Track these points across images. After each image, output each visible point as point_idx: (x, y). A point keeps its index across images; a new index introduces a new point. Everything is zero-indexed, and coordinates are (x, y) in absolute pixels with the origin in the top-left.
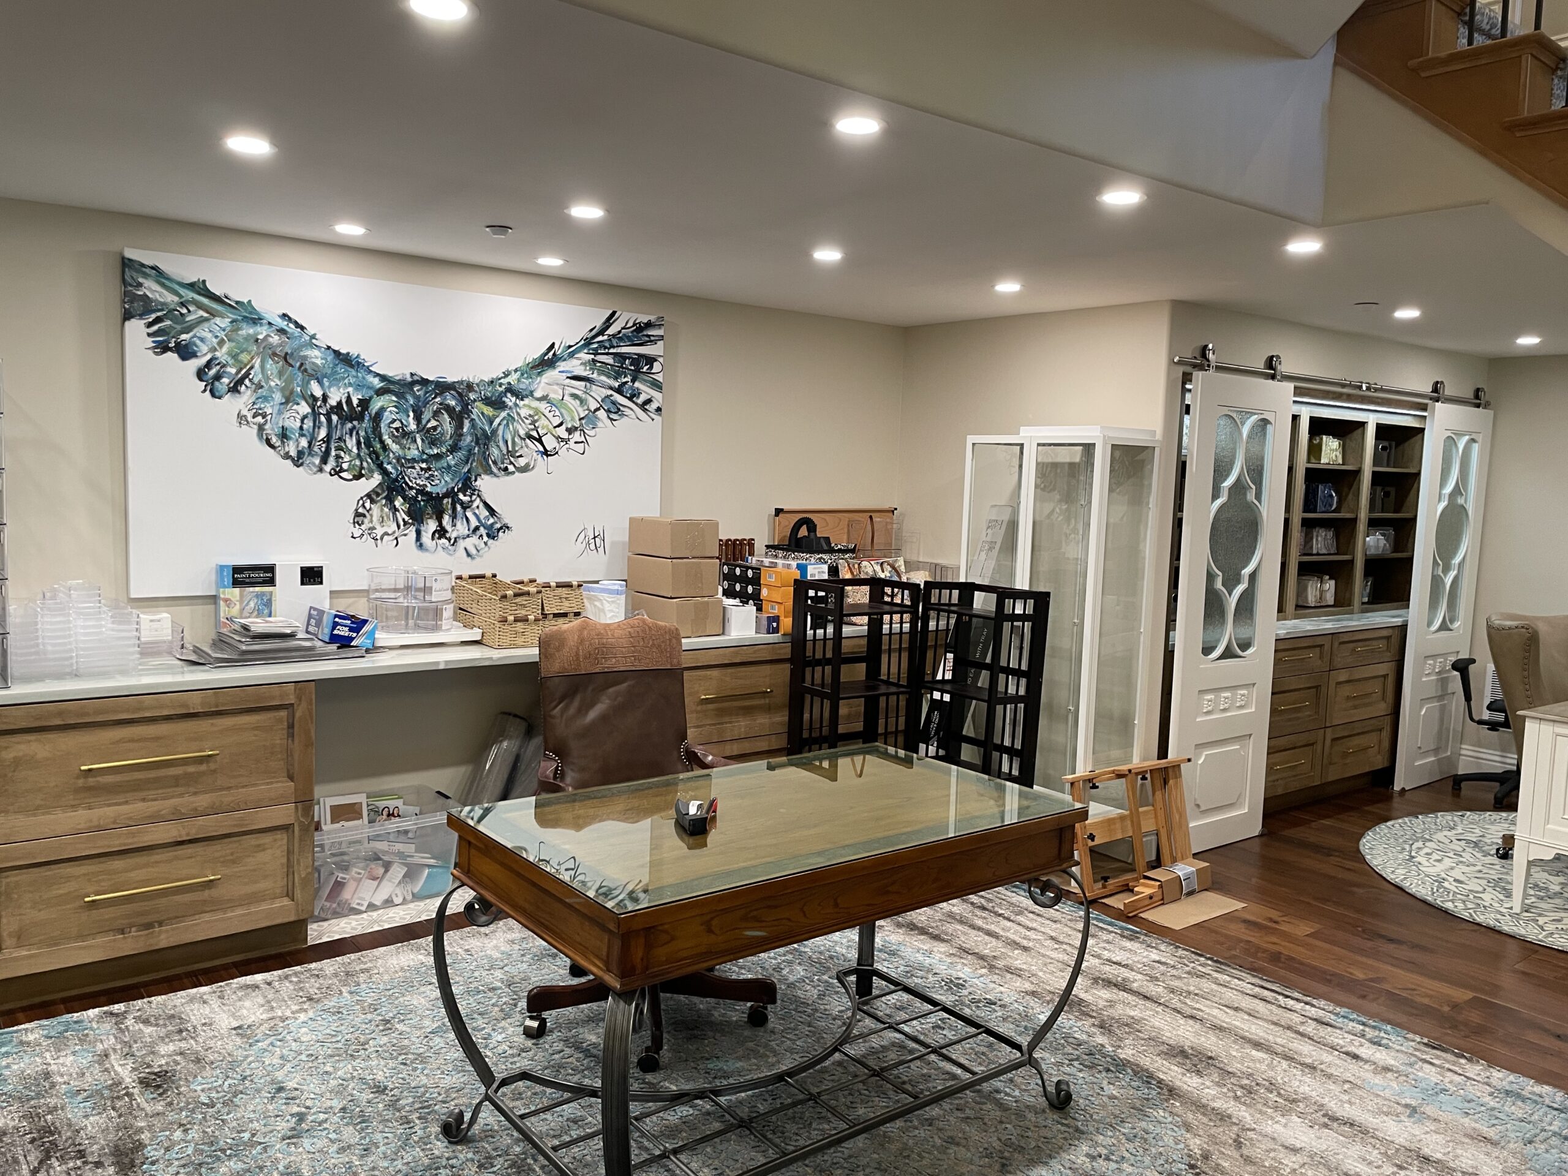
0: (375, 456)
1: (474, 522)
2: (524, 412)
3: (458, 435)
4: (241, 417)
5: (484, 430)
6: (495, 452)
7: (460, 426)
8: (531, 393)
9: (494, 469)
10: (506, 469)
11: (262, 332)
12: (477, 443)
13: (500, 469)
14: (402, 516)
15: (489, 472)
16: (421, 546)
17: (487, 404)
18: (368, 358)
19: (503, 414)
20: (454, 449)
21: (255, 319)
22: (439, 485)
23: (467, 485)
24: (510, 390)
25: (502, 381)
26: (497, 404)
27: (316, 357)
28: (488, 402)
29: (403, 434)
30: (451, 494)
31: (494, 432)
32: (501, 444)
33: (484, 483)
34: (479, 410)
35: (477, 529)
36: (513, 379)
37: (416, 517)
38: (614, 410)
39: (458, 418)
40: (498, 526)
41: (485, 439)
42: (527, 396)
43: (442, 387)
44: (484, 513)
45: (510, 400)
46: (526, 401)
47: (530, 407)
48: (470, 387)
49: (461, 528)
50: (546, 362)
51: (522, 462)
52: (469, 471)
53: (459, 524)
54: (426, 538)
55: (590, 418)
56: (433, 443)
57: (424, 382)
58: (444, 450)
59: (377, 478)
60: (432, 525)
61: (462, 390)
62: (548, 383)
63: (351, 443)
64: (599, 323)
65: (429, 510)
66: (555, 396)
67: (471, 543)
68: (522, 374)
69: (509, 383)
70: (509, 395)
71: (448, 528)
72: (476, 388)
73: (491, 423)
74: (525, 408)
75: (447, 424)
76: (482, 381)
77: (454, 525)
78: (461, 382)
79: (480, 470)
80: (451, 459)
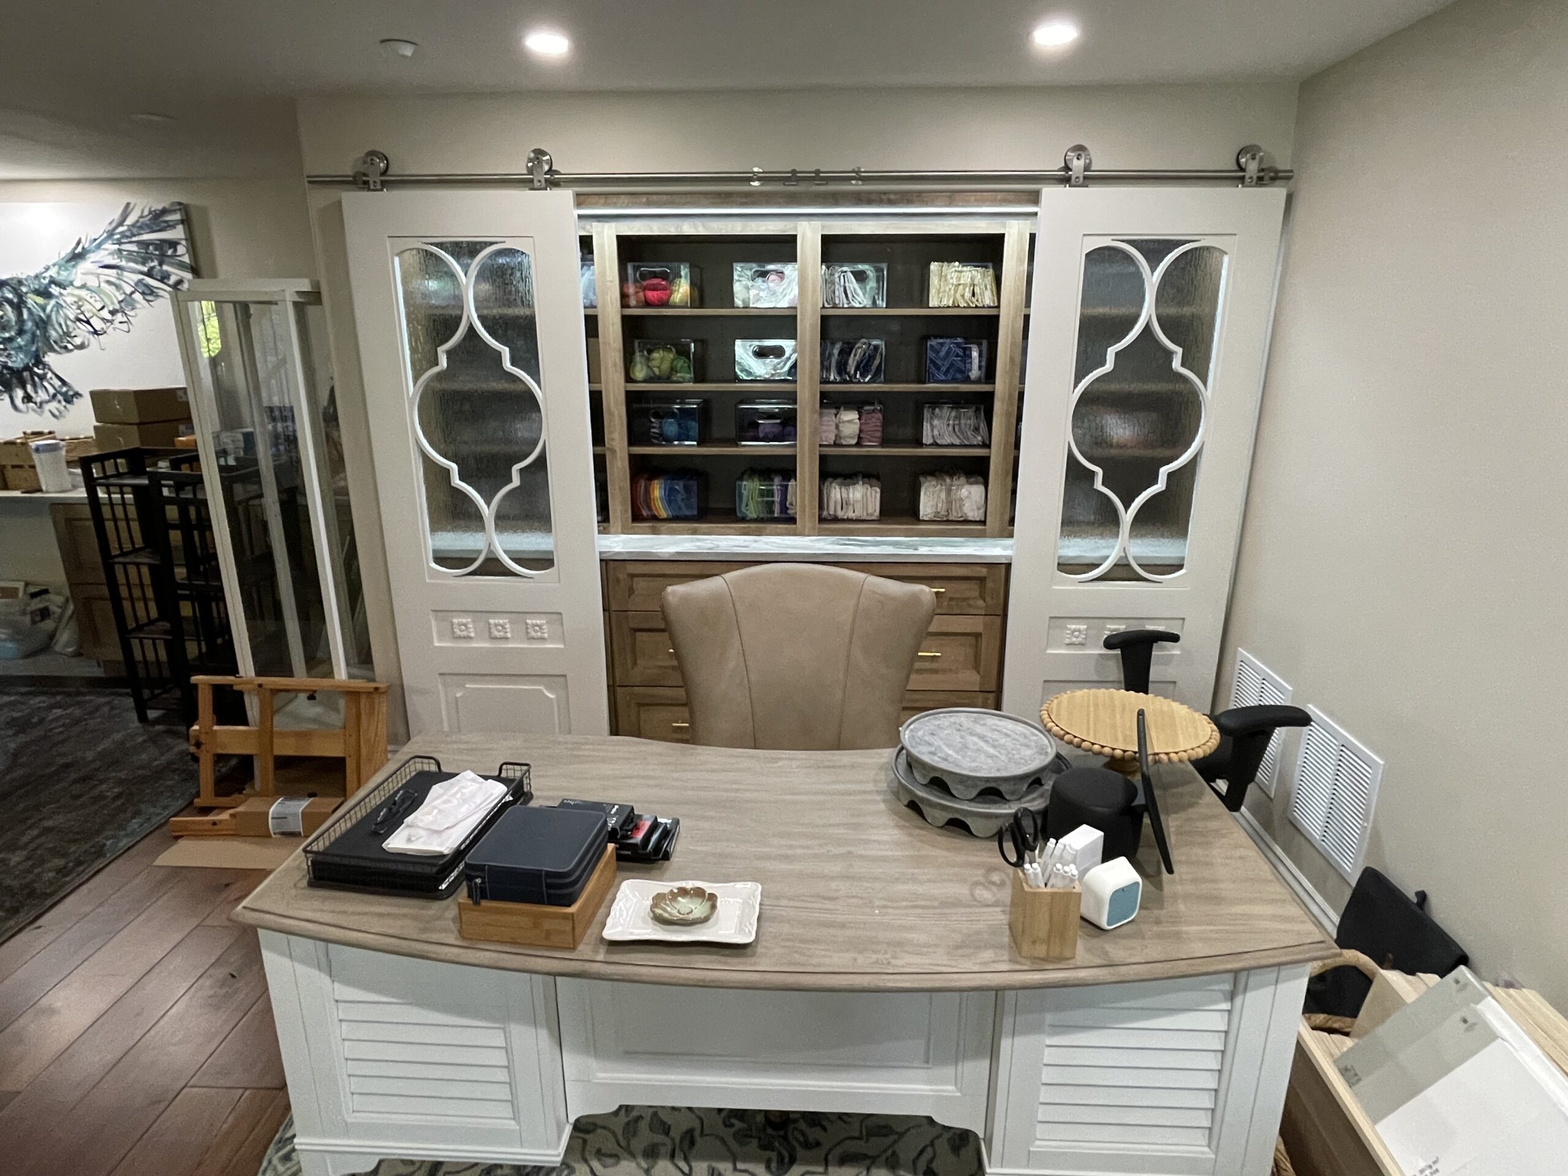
1: (52, 391)
2: (70, 300)
3: (21, 321)
5: (40, 316)
6: (53, 333)
7: (20, 314)
8: (71, 283)
9: (56, 347)
10: (66, 348)
12: (38, 327)
13: (61, 347)
15: (53, 350)
16: (15, 407)
17: (38, 295)
19: (53, 302)
20: (21, 332)
22: (17, 361)
23: (38, 362)
24: (53, 282)
25: (44, 275)
26: (45, 294)
28: (38, 292)
30: (27, 368)
31: (49, 317)
32: (57, 327)
33: (50, 358)
34: (32, 300)
35: (54, 396)
36: (53, 272)
38: (149, 292)
39: (17, 308)
40: (71, 393)
41: (43, 324)
42: (68, 286)
44: (58, 383)
45: (55, 290)
46: (69, 290)
47: (73, 295)
48: (20, 282)
49: (42, 396)
50: (76, 257)
51: (78, 341)
52: (37, 350)
53: (40, 391)
54: (18, 401)
55: (128, 301)
58: (13, 333)
60: (19, 394)
61: (16, 285)
62: (82, 272)
64: (116, 215)
65: (14, 381)
66: (93, 282)
67: (53, 406)
68: (60, 268)
69: (51, 277)
70: (53, 286)
71: (32, 394)
72: (25, 282)
73: (44, 309)
74: (68, 296)
75: (11, 314)
76: (28, 276)
77: (36, 392)
78: (12, 279)
79: (45, 349)
80: (20, 341)
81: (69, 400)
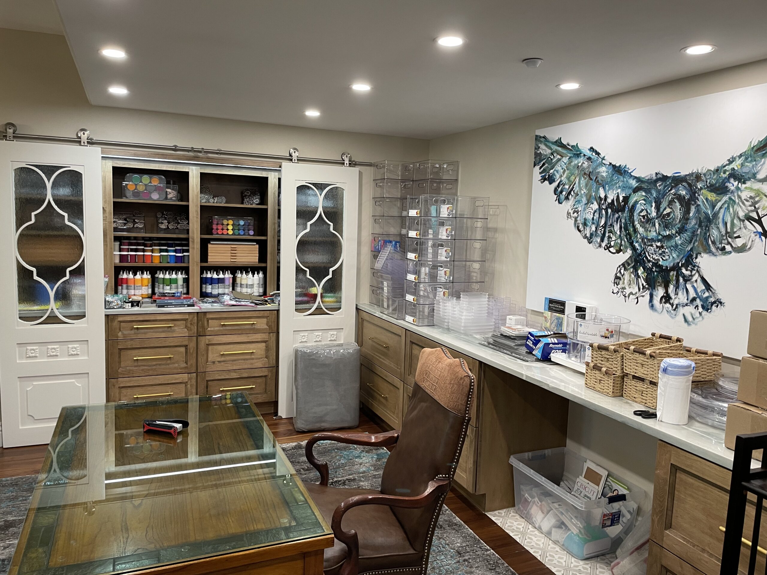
2: (745, 195)
7: (688, 211)
9: (713, 249)
12: (700, 226)
16: (652, 306)
17: (711, 191)
23: (689, 262)
25: (726, 168)
26: (721, 189)
34: (704, 196)
36: (736, 165)
46: (748, 184)
47: (751, 189)
48: (698, 177)
51: (739, 243)
53: (680, 293)
65: (660, 280)
70: (732, 180)
72: (703, 178)
74: (746, 191)
76: (709, 170)
77: (677, 294)
78: (691, 175)
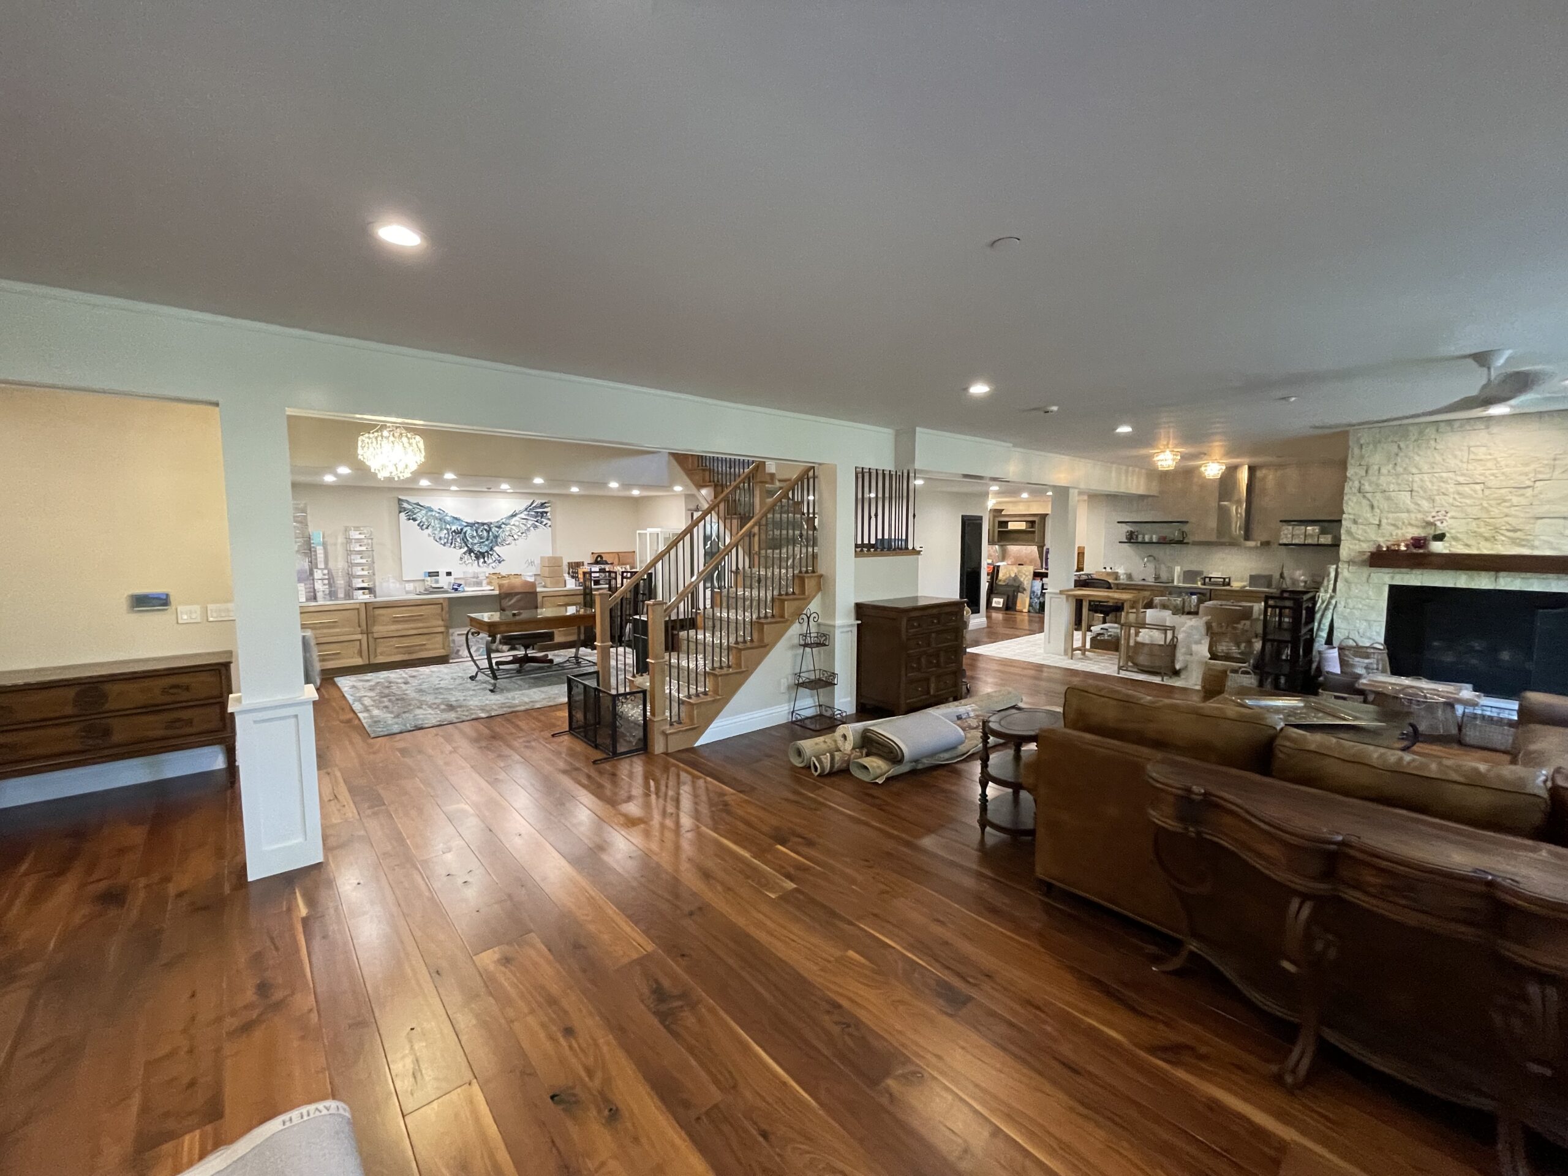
0: (465, 543)
1: (494, 559)
3: (488, 536)
4: (429, 535)
6: (499, 540)
7: (489, 534)
8: (510, 524)
9: (500, 545)
11: (434, 513)
12: (494, 538)
14: (474, 558)
16: (479, 566)
18: (462, 518)
20: (487, 540)
21: (432, 511)
22: (483, 550)
23: (491, 549)
24: (503, 523)
25: (501, 521)
26: (500, 527)
27: (448, 519)
29: (473, 537)
30: (487, 552)
32: (501, 538)
33: (496, 548)
34: (494, 529)
35: (495, 561)
36: (504, 520)
37: (477, 558)
38: (536, 527)
39: (488, 532)
41: (496, 537)
42: (508, 525)
43: (483, 524)
44: (497, 556)
45: (503, 526)
48: (491, 523)
49: (490, 561)
50: (514, 516)
51: (508, 542)
53: (490, 559)
54: (480, 564)
55: (528, 529)
56: (481, 538)
57: (478, 523)
59: (466, 549)
60: (482, 560)
61: (489, 524)
62: (513, 521)
63: (458, 540)
64: (529, 504)
65: (480, 556)
66: (517, 523)
67: (493, 565)
71: (487, 561)
72: (493, 524)
74: (508, 528)
75: (485, 533)
76: (495, 521)
78: (489, 522)
80: (487, 543)
81: (500, 562)
